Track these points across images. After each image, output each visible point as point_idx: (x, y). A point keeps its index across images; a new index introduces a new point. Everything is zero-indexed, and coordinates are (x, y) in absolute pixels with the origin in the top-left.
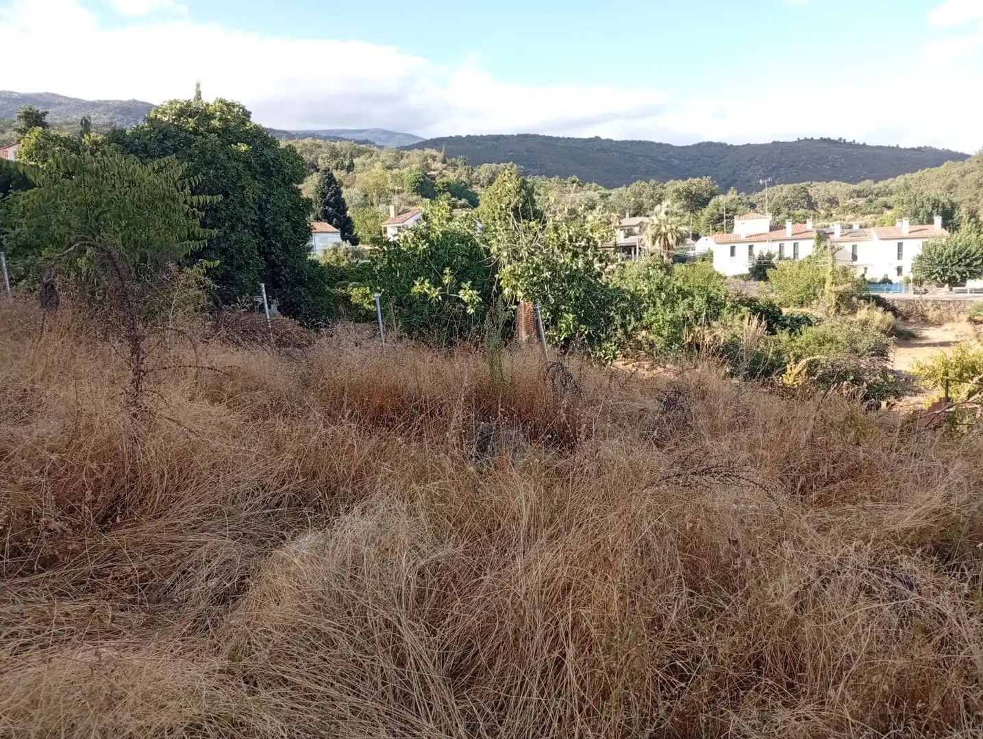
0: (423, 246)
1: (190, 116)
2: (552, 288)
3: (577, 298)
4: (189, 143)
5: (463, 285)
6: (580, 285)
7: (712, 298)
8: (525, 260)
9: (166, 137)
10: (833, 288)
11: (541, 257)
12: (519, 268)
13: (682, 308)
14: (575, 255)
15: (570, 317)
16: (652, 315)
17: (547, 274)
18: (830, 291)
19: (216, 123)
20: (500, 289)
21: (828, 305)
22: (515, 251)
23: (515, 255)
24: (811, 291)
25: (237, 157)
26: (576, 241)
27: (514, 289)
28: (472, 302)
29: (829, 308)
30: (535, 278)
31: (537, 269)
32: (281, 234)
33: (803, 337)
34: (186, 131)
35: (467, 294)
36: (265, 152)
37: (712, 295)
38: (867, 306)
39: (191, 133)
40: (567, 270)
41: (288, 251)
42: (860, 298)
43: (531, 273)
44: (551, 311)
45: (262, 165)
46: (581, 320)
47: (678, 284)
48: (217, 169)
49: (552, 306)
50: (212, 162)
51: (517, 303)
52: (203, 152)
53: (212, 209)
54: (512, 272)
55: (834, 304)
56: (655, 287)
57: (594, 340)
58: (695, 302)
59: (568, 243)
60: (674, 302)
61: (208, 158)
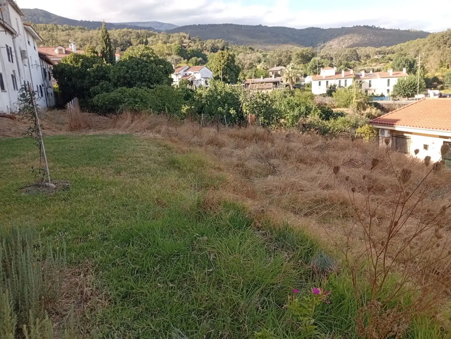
0: (219, 97)
1: (144, 57)
3: (264, 112)
5: (231, 109)
6: (265, 108)
7: (308, 107)
8: (249, 101)
10: (356, 101)
13: (296, 111)
14: (263, 100)
15: (262, 118)
17: (255, 105)
18: (355, 102)
19: (152, 58)
20: (242, 110)
21: (354, 107)
24: (349, 101)
26: (264, 96)
27: (246, 110)
28: (234, 114)
29: (354, 108)
30: (252, 107)
31: (253, 104)
33: (339, 121)
35: (232, 112)
37: (307, 105)
38: (370, 107)
40: (261, 104)
42: (368, 104)
43: (251, 105)
46: (265, 118)
47: (295, 102)
50: (154, 73)
54: (245, 105)
55: (356, 107)
56: (287, 103)
57: (268, 124)
58: (302, 108)
59: (261, 97)
60: (294, 108)
61: (153, 71)
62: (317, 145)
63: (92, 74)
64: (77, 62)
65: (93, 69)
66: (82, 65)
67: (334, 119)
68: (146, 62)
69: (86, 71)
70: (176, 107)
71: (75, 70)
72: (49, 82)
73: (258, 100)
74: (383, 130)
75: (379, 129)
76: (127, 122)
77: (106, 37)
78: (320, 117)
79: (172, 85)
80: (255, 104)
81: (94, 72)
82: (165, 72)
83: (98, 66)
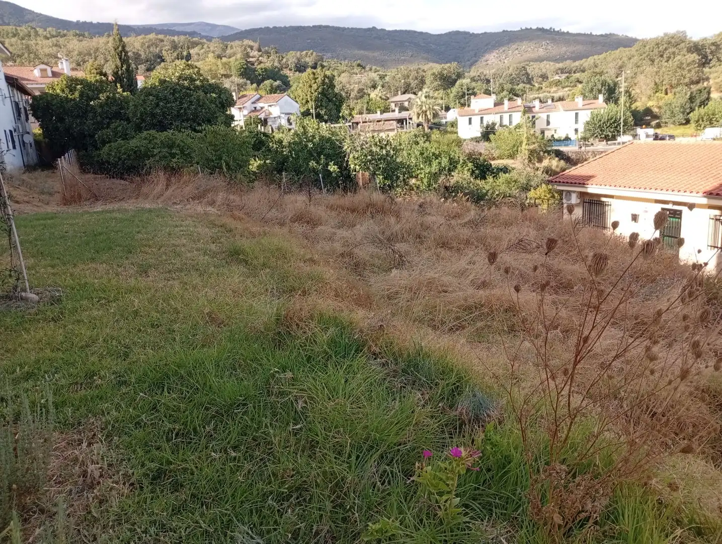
0: (310, 145)
1: (184, 80)
2: (372, 164)
3: (383, 168)
5: (330, 163)
6: (384, 162)
8: (359, 152)
10: (527, 147)
11: (366, 150)
12: (357, 154)
13: (435, 165)
14: (382, 148)
15: (381, 177)
17: (369, 157)
18: (525, 149)
19: (198, 83)
20: (348, 165)
21: (524, 158)
23: (354, 149)
24: (515, 149)
25: (211, 102)
26: (382, 142)
27: (354, 165)
28: (335, 171)
29: (524, 160)
30: (364, 160)
31: (366, 156)
33: (500, 180)
35: (333, 168)
37: (451, 157)
38: (549, 157)
40: (378, 155)
42: (544, 152)
43: (362, 157)
44: (372, 174)
46: (385, 178)
47: (432, 151)
49: (372, 172)
50: (203, 106)
51: (356, 171)
54: (353, 157)
55: (527, 157)
56: (419, 153)
57: (391, 187)
58: (443, 161)
59: (378, 143)
60: (430, 161)
61: (201, 103)
62: (469, 218)
63: (99, 110)
64: (72, 91)
65: (101, 101)
66: (81, 95)
67: (494, 177)
68: (188, 88)
69: (88, 105)
70: (240, 162)
71: (70, 104)
72: (26, 124)
73: (374, 149)
74: (569, 192)
75: (563, 191)
76: (159, 188)
77: (120, 49)
78: (472, 175)
79: (232, 125)
80: (369, 155)
81: (101, 106)
82: (219, 106)
83: (108, 97)
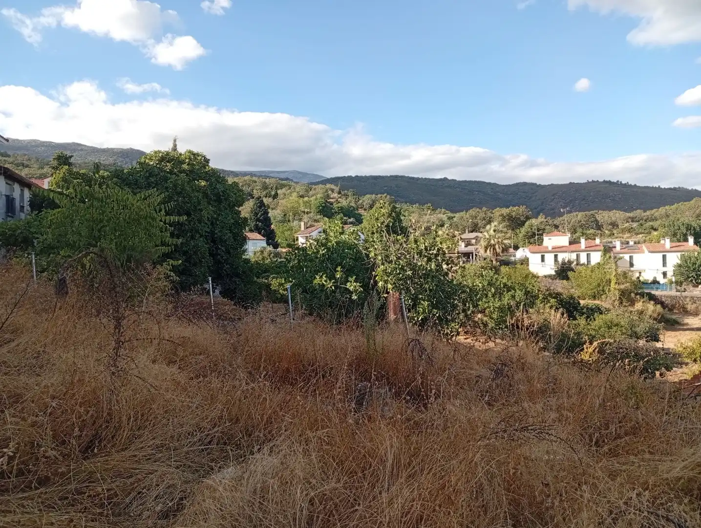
0: (322, 251)
1: (168, 162)
2: (413, 283)
3: (431, 290)
4: (166, 179)
5: (350, 279)
6: (433, 281)
7: (529, 291)
8: (394, 262)
9: (151, 175)
10: (617, 287)
11: (405, 260)
12: (389, 268)
13: (507, 298)
14: (429, 260)
15: (426, 303)
16: (486, 302)
17: (409, 273)
18: (615, 289)
19: (185, 166)
20: (376, 283)
21: (614, 299)
22: (387, 256)
23: (387, 259)
24: (601, 288)
25: (199, 189)
26: (430, 250)
27: (385, 283)
28: (356, 291)
29: (614, 301)
30: (401, 275)
31: (402, 269)
32: (226, 241)
33: (597, 322)
34: (165, 171)
35: (352, 285)
36: (218, 187)
37: (528, 289)
38: (642, 300)
39: (168, 172)
40: (423, 270)
41: (229, 253)
42: (636, 294)
43: (398, 272)
44: (412, 299)
45: (215, 195)
46: (434, 306)
47: (504, 281)
48: (184, 197)
49: (413, 295)
50: (181, 193)
51: (388, 293)
52: (175, 186)
53: (180, 224)
54: (385, 271)
55: (618, 298)
56: (487, 282)
57: (443, 321)
58: (517, 294)
59: (424, 251)
60: (501, 294)
61: (179, 190)
67: (586, 318)
73: (417, 260)
80: (410, 270)
